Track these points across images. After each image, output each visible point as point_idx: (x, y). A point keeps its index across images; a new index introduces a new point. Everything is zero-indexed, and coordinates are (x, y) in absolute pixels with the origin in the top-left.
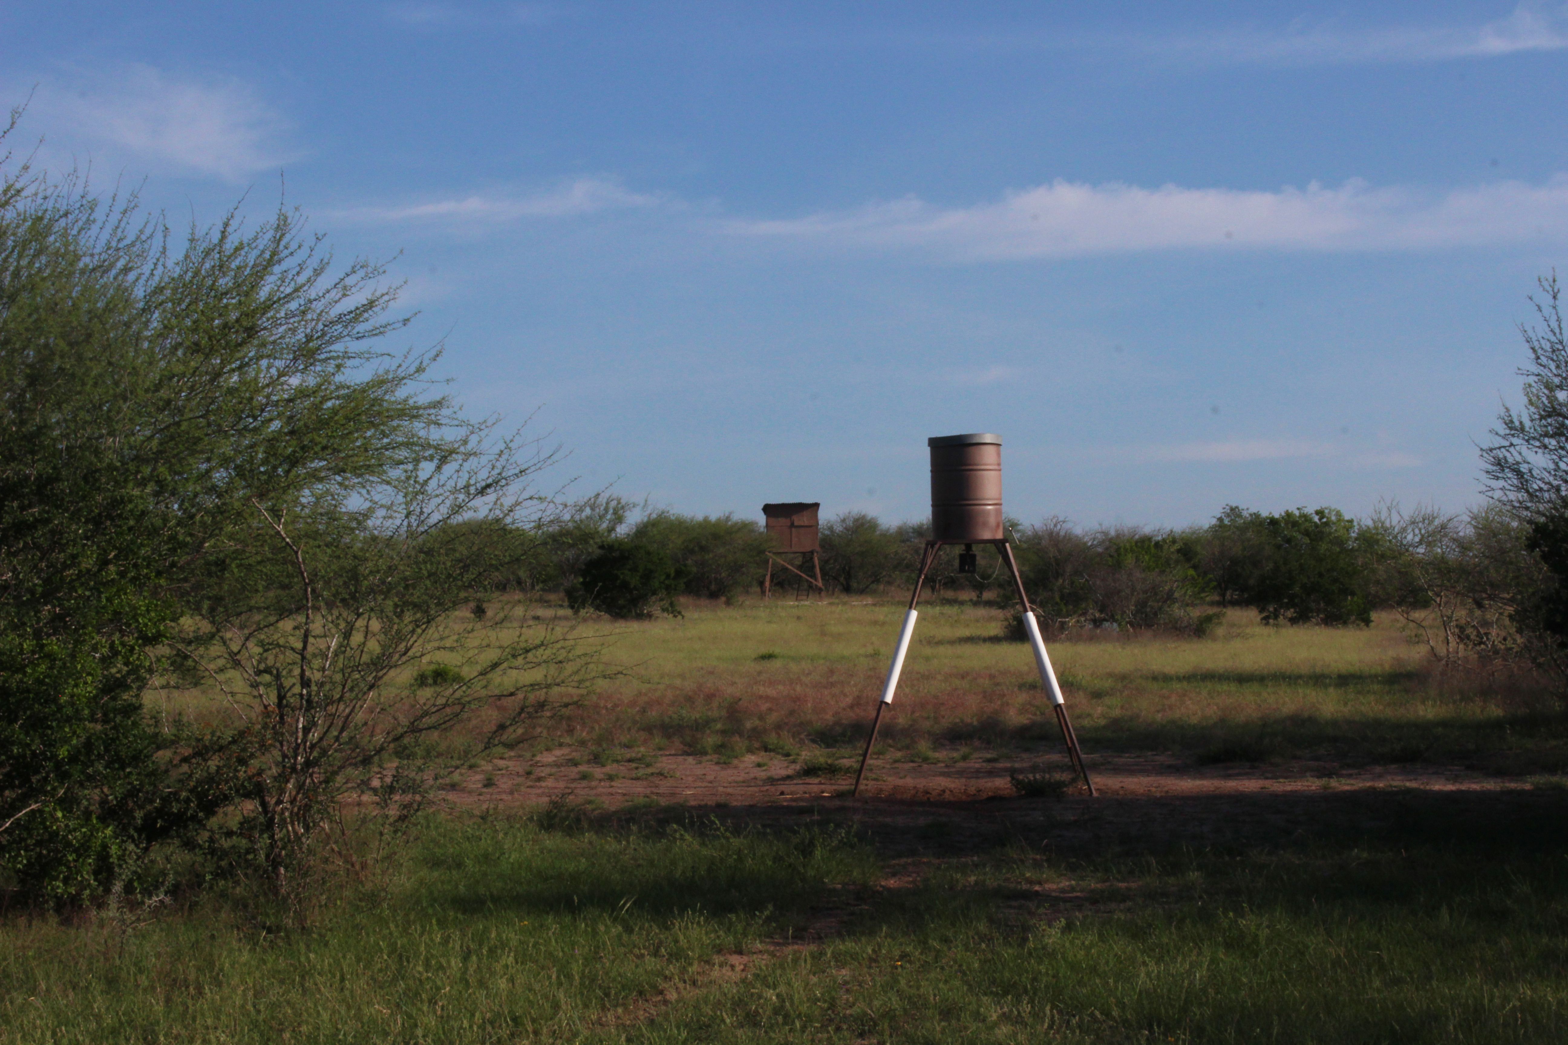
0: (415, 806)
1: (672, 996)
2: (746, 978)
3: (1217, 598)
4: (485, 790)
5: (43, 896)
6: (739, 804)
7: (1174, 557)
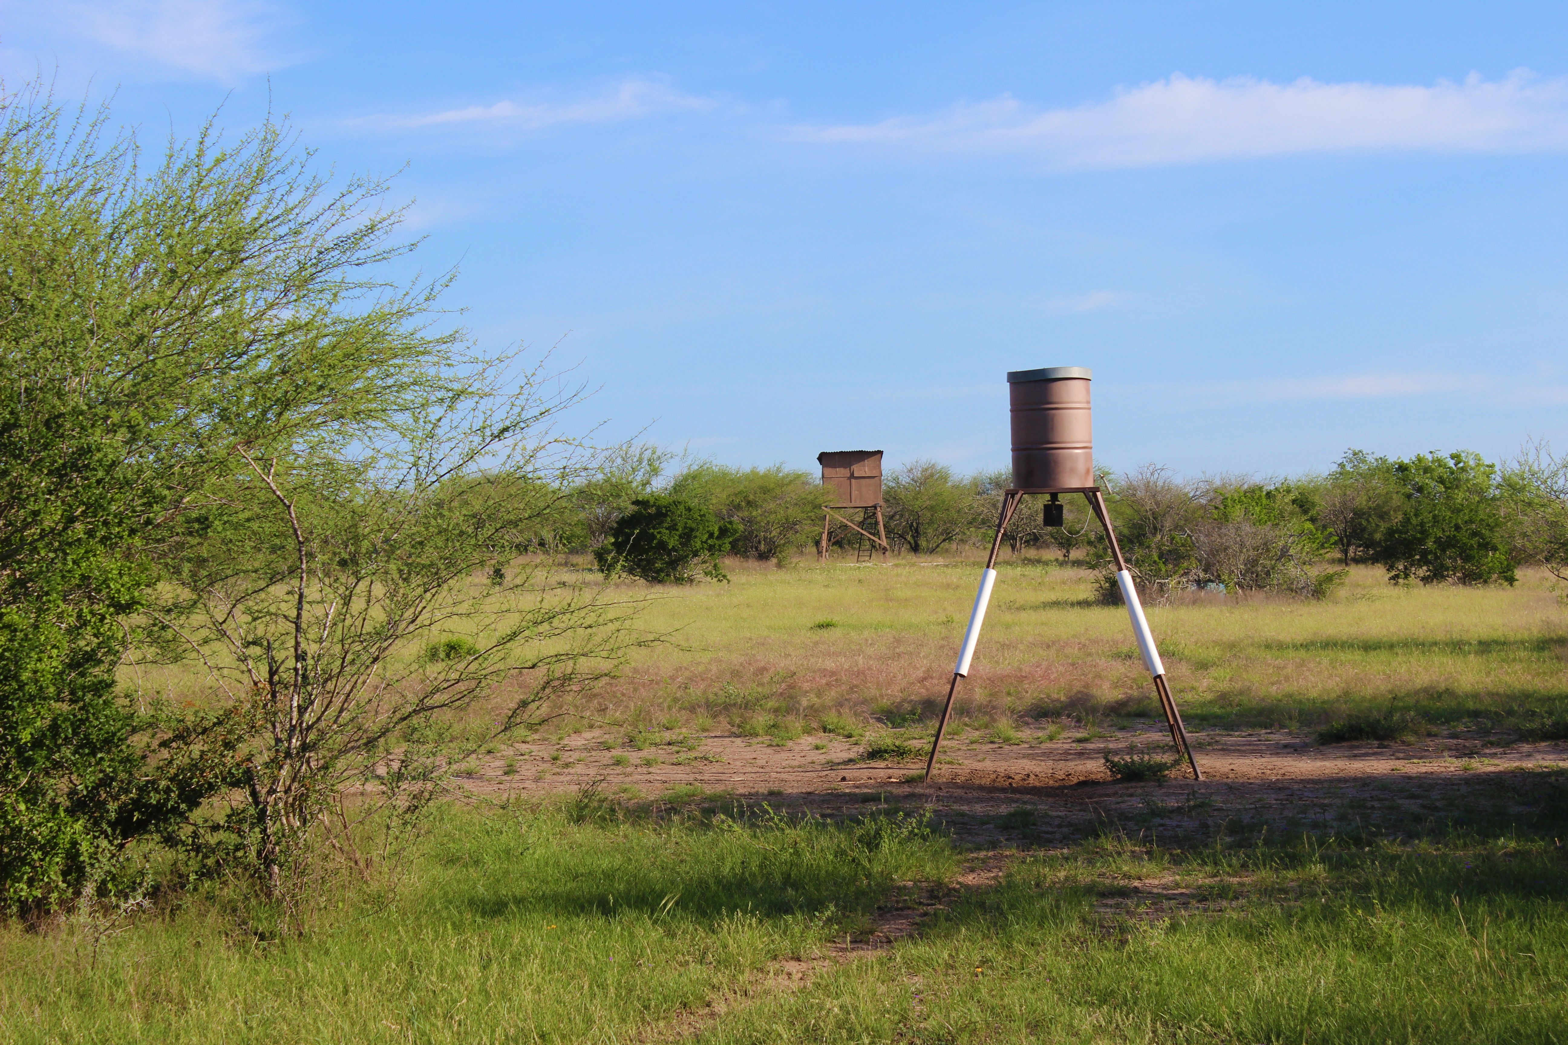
0: (426, 795)
1: (721, 1008)
2: (805, 987)
3: (1338, 555)
4: (505, 778)
5: (5, 900)
6: (795, 791)
7: (1289, 508)
